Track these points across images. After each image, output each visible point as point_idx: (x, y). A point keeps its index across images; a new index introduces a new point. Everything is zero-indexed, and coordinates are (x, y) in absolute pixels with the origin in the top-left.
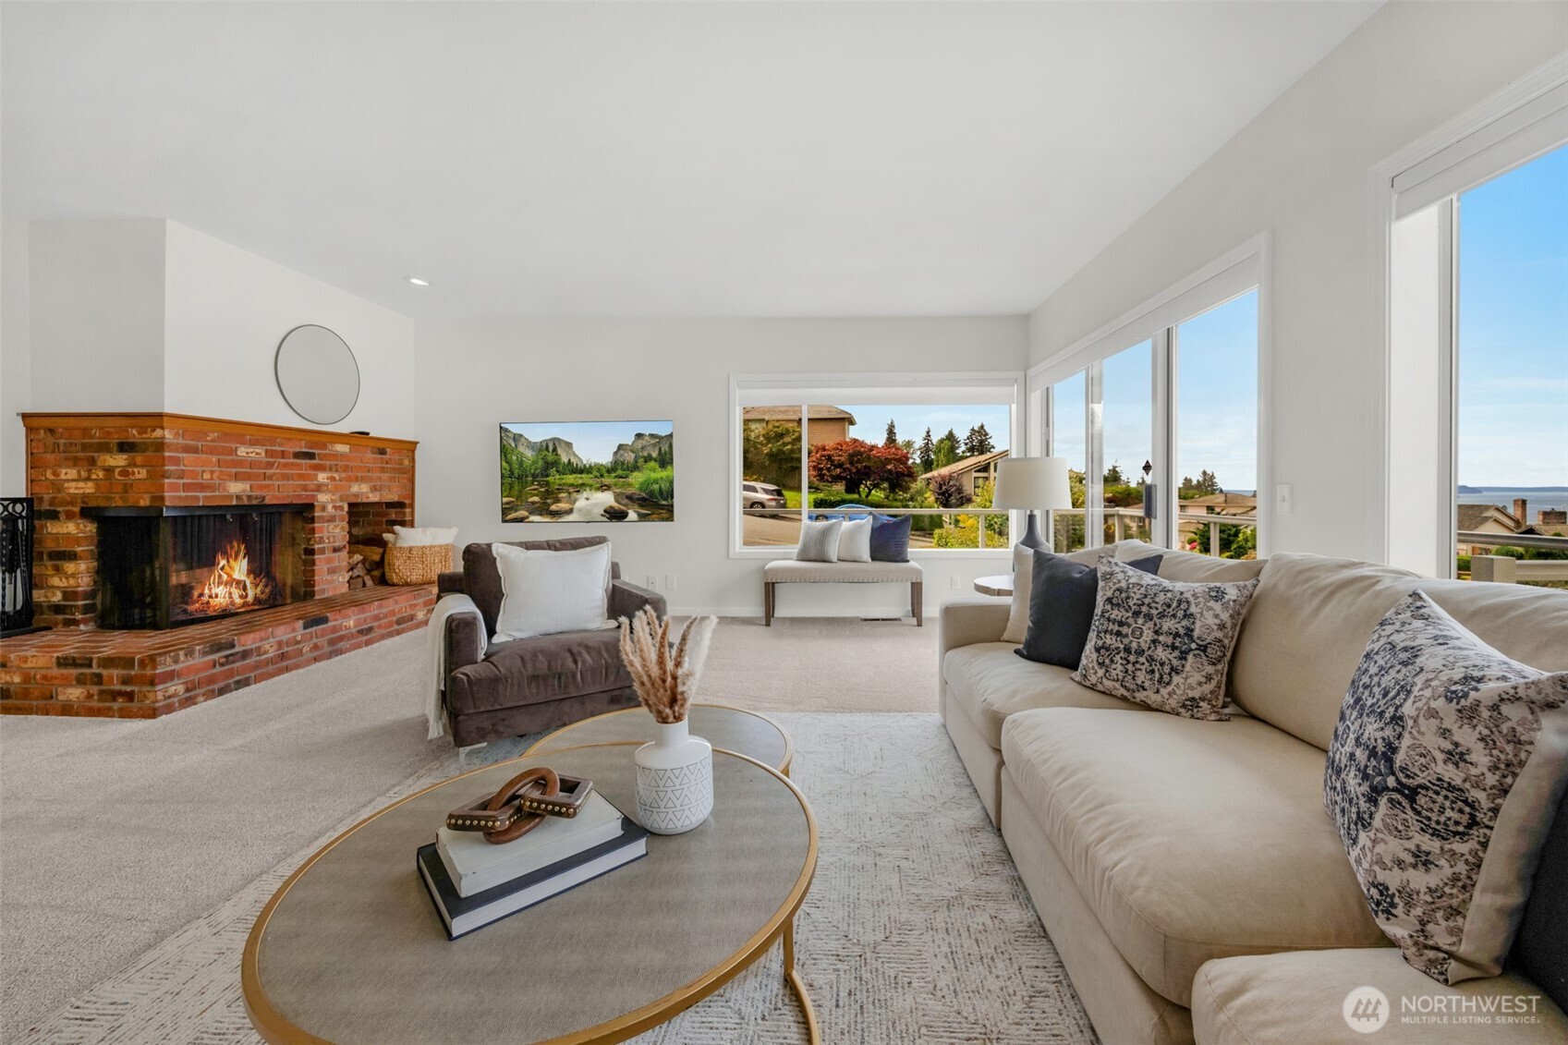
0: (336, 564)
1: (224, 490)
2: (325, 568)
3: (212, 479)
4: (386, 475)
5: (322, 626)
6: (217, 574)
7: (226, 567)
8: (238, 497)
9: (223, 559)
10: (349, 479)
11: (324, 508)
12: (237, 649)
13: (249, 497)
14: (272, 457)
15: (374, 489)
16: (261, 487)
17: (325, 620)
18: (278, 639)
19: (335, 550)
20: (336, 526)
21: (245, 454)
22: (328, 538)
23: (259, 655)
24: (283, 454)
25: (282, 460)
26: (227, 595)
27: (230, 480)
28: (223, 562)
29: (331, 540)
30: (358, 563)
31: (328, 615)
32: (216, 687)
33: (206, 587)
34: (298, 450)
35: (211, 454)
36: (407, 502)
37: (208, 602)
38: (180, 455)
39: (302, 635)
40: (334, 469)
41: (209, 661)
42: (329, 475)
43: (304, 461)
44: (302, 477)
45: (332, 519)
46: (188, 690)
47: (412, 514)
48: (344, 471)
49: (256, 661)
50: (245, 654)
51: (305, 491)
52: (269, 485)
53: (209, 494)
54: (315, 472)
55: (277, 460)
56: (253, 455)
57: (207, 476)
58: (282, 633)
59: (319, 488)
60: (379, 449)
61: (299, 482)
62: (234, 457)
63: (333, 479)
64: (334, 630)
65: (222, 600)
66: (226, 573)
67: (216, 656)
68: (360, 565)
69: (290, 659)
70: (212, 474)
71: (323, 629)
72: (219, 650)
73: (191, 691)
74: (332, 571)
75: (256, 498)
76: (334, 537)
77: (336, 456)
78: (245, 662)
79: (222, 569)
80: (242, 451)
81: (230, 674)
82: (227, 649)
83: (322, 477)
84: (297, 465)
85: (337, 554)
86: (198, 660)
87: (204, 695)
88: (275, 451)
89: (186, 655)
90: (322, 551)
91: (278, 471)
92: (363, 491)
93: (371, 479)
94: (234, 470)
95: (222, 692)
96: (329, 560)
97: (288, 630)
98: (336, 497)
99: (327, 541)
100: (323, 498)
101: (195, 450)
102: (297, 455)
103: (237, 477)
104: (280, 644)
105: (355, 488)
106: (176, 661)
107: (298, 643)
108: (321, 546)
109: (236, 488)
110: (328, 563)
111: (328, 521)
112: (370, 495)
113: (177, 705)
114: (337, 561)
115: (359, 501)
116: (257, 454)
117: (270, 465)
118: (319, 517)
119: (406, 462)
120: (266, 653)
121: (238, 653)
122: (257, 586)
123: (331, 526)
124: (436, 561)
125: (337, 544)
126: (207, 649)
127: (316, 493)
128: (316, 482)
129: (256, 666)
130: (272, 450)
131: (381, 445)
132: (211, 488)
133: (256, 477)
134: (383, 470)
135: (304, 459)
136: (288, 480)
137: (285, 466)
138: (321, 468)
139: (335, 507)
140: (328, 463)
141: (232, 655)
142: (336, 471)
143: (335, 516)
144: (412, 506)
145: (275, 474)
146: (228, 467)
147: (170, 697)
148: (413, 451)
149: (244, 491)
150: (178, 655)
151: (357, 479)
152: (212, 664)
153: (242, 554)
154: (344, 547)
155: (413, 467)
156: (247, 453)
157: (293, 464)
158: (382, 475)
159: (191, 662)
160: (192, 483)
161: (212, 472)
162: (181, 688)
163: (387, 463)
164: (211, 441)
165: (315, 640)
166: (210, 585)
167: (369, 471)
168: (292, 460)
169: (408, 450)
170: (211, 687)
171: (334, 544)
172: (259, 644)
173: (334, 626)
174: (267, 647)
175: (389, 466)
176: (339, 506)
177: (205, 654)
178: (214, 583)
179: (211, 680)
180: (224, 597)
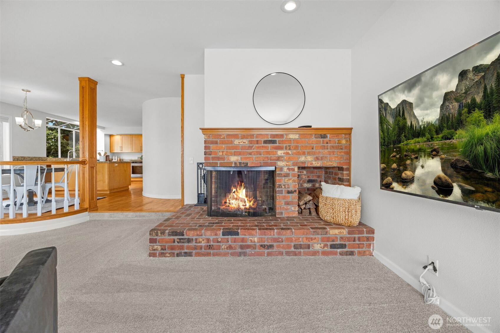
0: (290, 200)
1: (228, 159)
2: (283, 202)
3: (223, 155)
4: (326, 151)
5: (235, 237)
8: (235, 163)
10: (299, 154)
11: (281, 169)
12: (185, 237)
13: (240, 163)
14: (251, 144)
15: (317, 159)
16: (246, 158)
17: (237, 234)
18: (207, 237)
19: (289, 192)
20: (289, 180)
21: (238, 143)
22: (285, 185)
23: (196, 243)
24: (257, 142)
25: (257, 145)
27: (232, 155)
29: (286, 186)
30: (309, 201)
31: (239, 231)
32: (176, 252)
34: (266, 139)
35: (222, 144)
36: (345, 167)
38: (210, 145)
39: (221, 238)
40: (288, 148)
41: (170, 239)
42: (285, 151)
43: (269, 145)
44: (268, 153)
45: (287, 175)
46: (162, 249)
47: (349, 175)
48: (294, 149)
49: (195, 245)
50: (189, 241)
51: (270, 160)
52: (250, 158)
53: (222, 162)
54: (277, 150)
55: (255, 145)
56: (242, 143)
57: (221, 154)
58: (209, 235)
59: (279, 159)
60: (321, 135)
61: (267, 156)
62: (233, 145)
63: (288, 153)
64: (243, 240)
67: (176, 238)
68: (311, 202)
69: (214, 249)
70: (223, 153)
71: (235, 238)
72: (176, 235)
73: (164, 250)
74: (287, 203)
75: (243, 163)
76: (288, 185)
77: (290, 141)
78: (190, 244)
80: (236, 142)
81: (182, 248)
82: (180, 235)
83: (280, 153)
84: (266, 147)
85: (290, 195)
86: (167, 237)
87: (169, 254)
88: (253, 140)
89: (161, 233)
90: (281, 192)
91: (255, 150)
92: (309, 160)
93: (314, 153)
94: (233, 151)
95: (178, 255)
96: (284, 198)
97: (213, 234)
98: (290, 163)
99: (283, 187)
100: (280, 164)
101: (216, 143)
102: (265, 142)
103: (235, 154)
104: (208, 240)
105: (302, 159)
106: (157, 235)
107: (218, 242)
108: (280, 189)
109: (234, 159)
110: (284, 199)
111: (284, 176)
112: (314, 163)
113: (157, 254)
114: (291, 198)
115: (306, 166)
116: (244, 142)
117: (250, 148)
118: (279, 174)
119: (344, 142)
120: (200, 242)
121: (185, 239)
123: (287, 179)
125: (290, 189)
126: (171, 233)
127: (277, 161)
128: (277, 156)
129: (195, 248)
130: (251, 140)
131: (323, 133)
132: (223, 159)
133: (244, 153)
134: (324, 148)
135: (269, 144)
136: (261, 154)
137: (258, 147)
138: (281, 148)
139: (289, 169)
140: (285, 145)
141: (182, 239)
142: (290, 149)
143: (289, 174)
144: (349, 169)
145: (253, 152)
146: (230, 149)
147: (154, 250)
148: (350, 134)
149: (237, 160)
150: (157, 232)
151: (304, 153)
152: (173, 241)
154: (295, 191)
155: (350, 145)
156: (239, 143)
157: (263, 147)
158: (323, 151)
159: (163, 237)
160: (215, 157)
161: (223, 152)
162: (159, 248)
163: (327, 143)
164: (223, 138)
165: (230, 243)
167: (312, 149)
168: (263, 145)
169: (345, 134)
170: (173, 251)
171: (288, 189)
172: (197, 237)
173: (243, 238)
174: (201, 240)
175: (329, 145)
176: (292, 169)
177: (169, 235)
179: (172, 248)
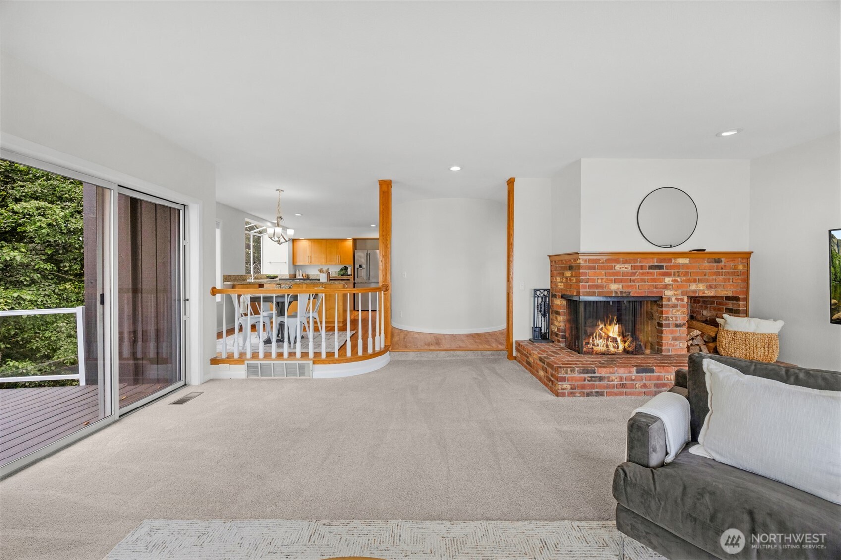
0: (678, 334)
1: (608, 288)
2: (670, 336)
3: (602, 282)
4: (720, 277)
5: (649, 374)
6: (598, 332)
7: (604, 329)
8: (616, 292)
9: (601, 324)
10: (689, 281)
11: (669, 299)
12: (596, 375)
13: (622, 292)
14: (635, 270)
15: (710, 287)
16: (629, 287)
17: (653, 371)
18: (620, 375)
19: (677, 326)
20: (678, 311)
21: (619, 269)
22: (672, 318)
23: (609, 381)
24: (642, 268)
25: (641, 271)
26: (605, 345)
27: (612, 283)
28: (601, 326)
29: (674, 319)
30: (697, 336)
31: (654, 368)
32: (586, 391)
33: (591, 339)
34: (651, 264)
35: (602, 270)
36: (741, 296)
37: (593, 348)
38: (587, 271)
39: (635, 376)
40: (677, 275)
41: (581, 377)
42: (673, 279)
43: (655, 271)
44: (654, 280)
45: (675, 306)
46: (572, 388)
47: (747, 306)
48: (684, 276)
49: (607, 384)
50: (601, 379)
51: (656, 289)
52: (633, 285)
53: (601, 290)
54: (664, 277)
55: (638, 271)
56: (624, 269)
57: (599, 281)
58: (623, 372)
59: (666, 287)
60: (715, 259)
61: (652, 284)
62: (614, 271)
63: (676, 281)
64: (658, 378)
65: (601, 348)
66: (604, 333)
67: (586, 376)
68: (699, 337)
69: (627, 388)
70: (602, 280)
71: (650, 376)
72: (587, 373)
73: (573, 389)
74: (675, 339)
75: (625, 292)
76: (676, 317)
77: (678, 266)
78: (601, 383)
79: (601, 329)
80: (618, 267)
81: (593, 387)
82: (591, 373)
83: (668, 280)
84: (651, 273)
85: (678, 329)
86: (576, 375)
87: (579, 393)
88: (637, 266)
89: (571, 371)
90: (668, 326)
91: (639, 277)
92: (700, 288)
93: (707, 281)
94: (613, 278)
95: (588, 395)
96: (672, 332)
97: (626, 371)
98: (679, 292)
99: (671, 320)
100: (668, 293)
101: (594, 268)
102: (651, 268)
103: (615, 281)
104: (621, 378)
105: (693, 287)
106: (567, 373)
107: (632, 380)
108: (667, 322)
109: (614, 287)
110: (671, 333)
111: (672, 307)
112: (706, 291)
113: (567, 394)
114: (679, 333)
115: (697, 295)
116: (626, 268)
117: (633, 274)
118: (666, 305)
119: (741, 267)
120: (612, 381)
121: (597, 377)
122: (625, 342)
123: (675, 310)
124: (758, 346)
125: (679, 322)
126: (581, 371)
127: (663, 290)
128: (663, 283)
129: (607, 387)
130: (635, 266)
131: (716, 257)
132: (602, 287)
133: (626, 281)
134: (717, 274)
135: (655, 270)
136: (645, 282)
137: (643, 274)
138: (668, 275)
139: (678, 299)
140: (673, 271)
141: (594, 377)
142: (679, 276)
143: (677, 304)
144: (746, 299)
145: (636, 279)
146: (610, 276)
147: (564, 389)
148: (748, 259)
149: (619, 289)
150: (567, 370)
151: (695, 281)
152: (584, 379)
153: (614, 322)
154: (684, 324)
155: (748, 271)
156: (621, 268)
157: (648, 273)
158: (717, 277)
159: (573, 375)
160: (593, 285)
161: (602, 279)
162: (569, 387)
163: (722, 269)
164: (602, 263)
165: (644, 381)
166: (593, 338)
167: (705, 275)
168: (648, 271)
169: (743, 259)
170: (583, 390)
171: (677, 322)
172: (609, 375)
173: (659, 376)
174: (614, 378)
175: (724, 271)
176: (681, 299)
177: (580, 373)
178: (596, 337)
179: (583, 387)
180: (603, 346)
